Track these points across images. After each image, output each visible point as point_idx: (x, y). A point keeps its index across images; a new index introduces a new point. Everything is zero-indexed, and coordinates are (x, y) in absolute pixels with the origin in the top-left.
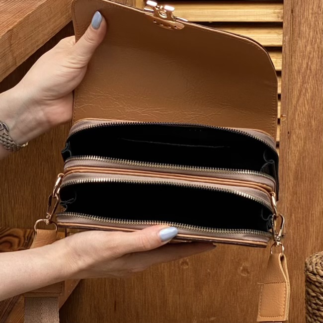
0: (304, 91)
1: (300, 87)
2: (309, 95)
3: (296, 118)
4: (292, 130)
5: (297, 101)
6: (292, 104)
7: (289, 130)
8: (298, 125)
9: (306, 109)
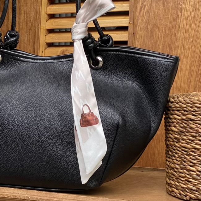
0: (143, 7)
1: (141, 4)
3: (139, 24)
4: (136, 31)
5: (139, 14)
6: (136, 15)
7: (134, 32)
8: (140, 28)
9: (145, 18)
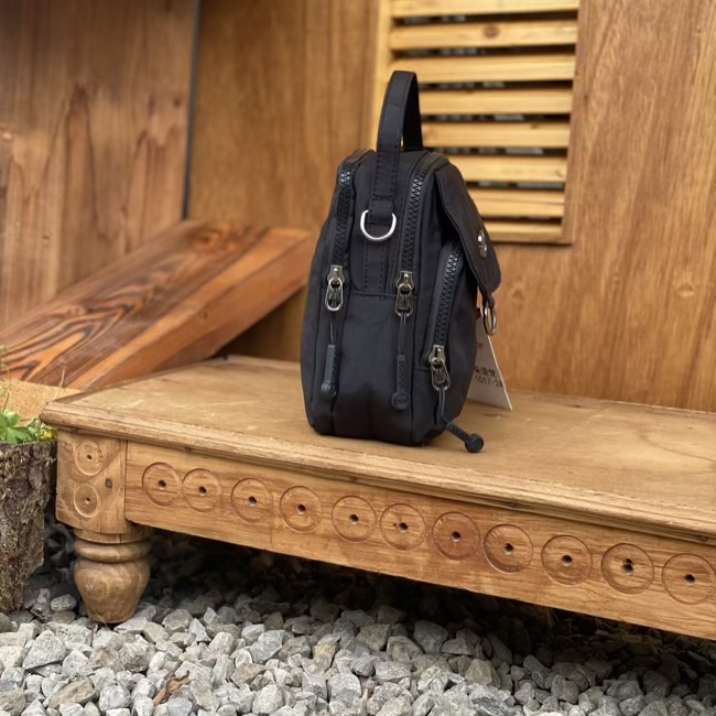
1: (606, 28)
2: (617, 41)
4: (592, 92)
6: (592, 53)
7: (586, 94)
8: (599, 85)
9: (612, 61)
